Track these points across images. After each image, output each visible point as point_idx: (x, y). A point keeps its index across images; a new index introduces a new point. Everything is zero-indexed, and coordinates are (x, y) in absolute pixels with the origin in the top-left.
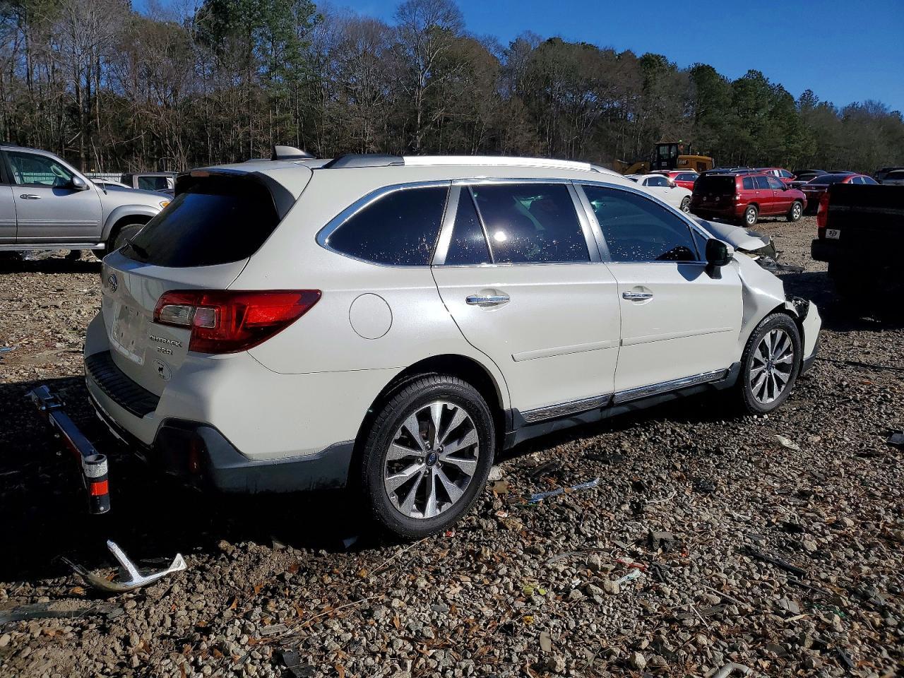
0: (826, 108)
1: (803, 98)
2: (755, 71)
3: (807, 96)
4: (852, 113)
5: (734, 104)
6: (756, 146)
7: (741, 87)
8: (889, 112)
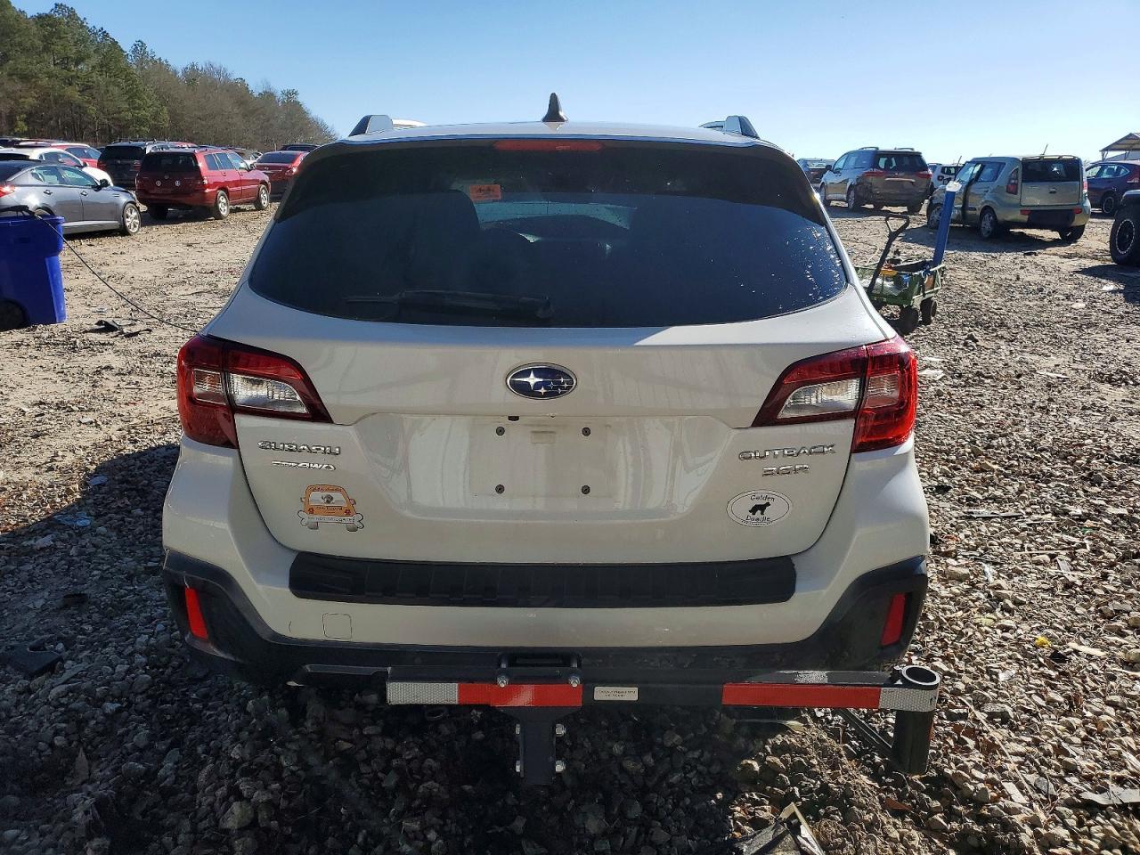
0: (160, 66)
1: (135, 51)
2: (65, 6)
3: (140, 47)
4: (193, 76)
5: (46, 49)
6: (92, 110)
7: (51, 26)
8: (232, 78)
